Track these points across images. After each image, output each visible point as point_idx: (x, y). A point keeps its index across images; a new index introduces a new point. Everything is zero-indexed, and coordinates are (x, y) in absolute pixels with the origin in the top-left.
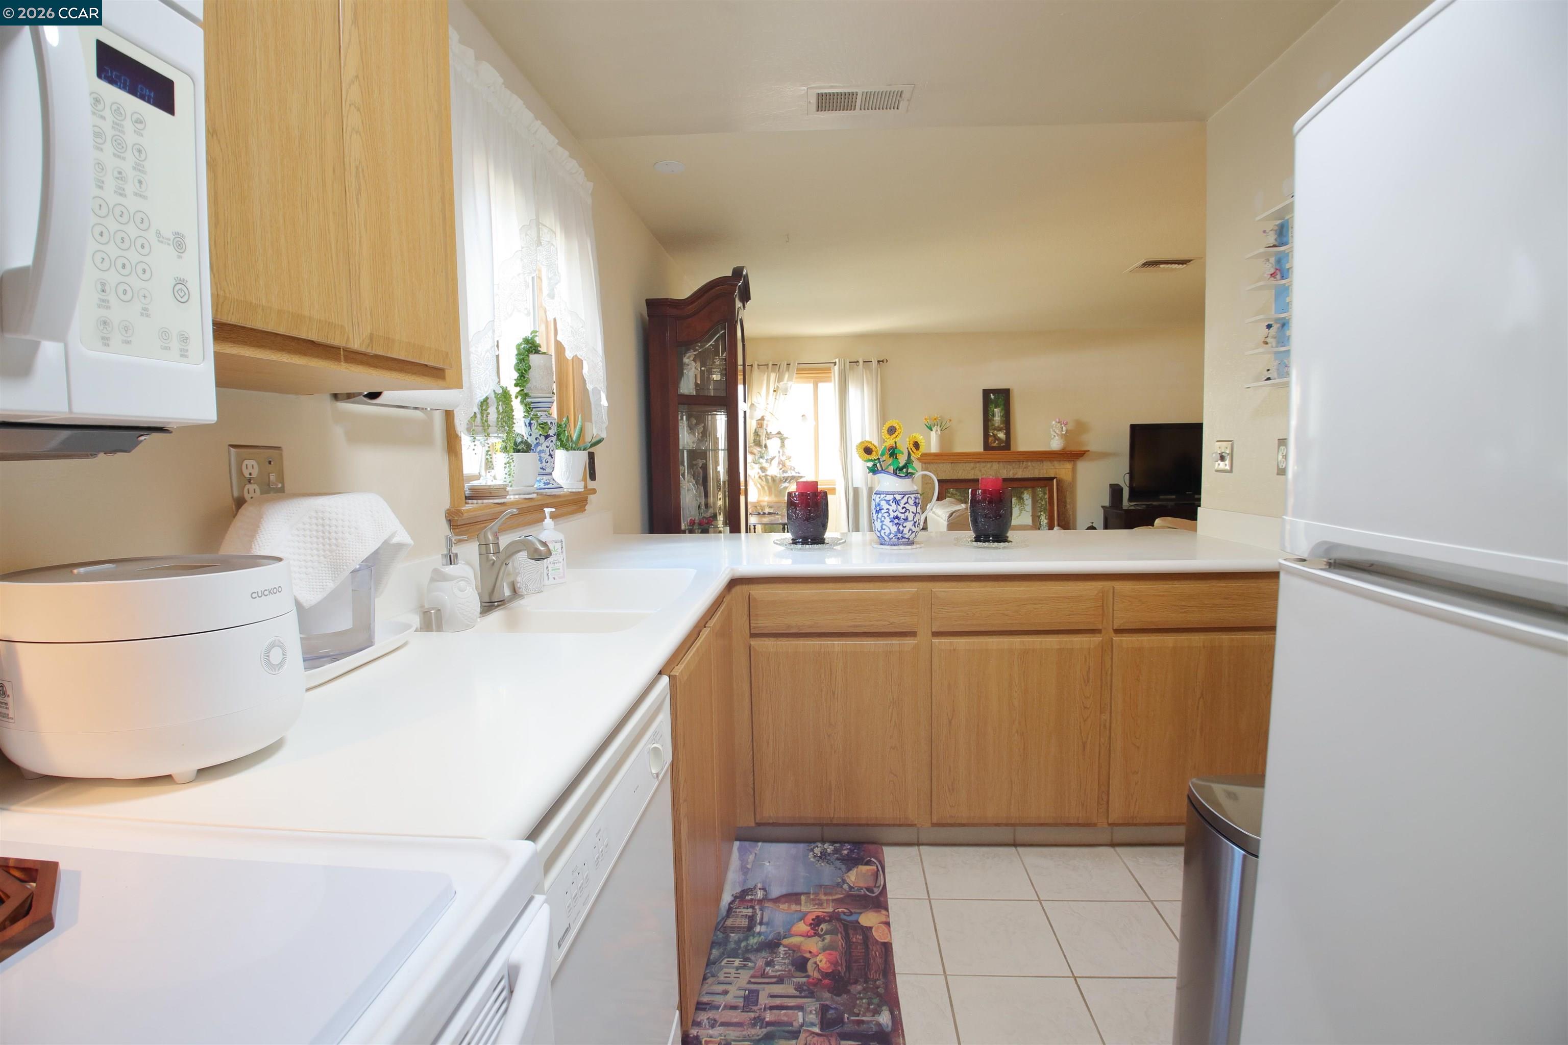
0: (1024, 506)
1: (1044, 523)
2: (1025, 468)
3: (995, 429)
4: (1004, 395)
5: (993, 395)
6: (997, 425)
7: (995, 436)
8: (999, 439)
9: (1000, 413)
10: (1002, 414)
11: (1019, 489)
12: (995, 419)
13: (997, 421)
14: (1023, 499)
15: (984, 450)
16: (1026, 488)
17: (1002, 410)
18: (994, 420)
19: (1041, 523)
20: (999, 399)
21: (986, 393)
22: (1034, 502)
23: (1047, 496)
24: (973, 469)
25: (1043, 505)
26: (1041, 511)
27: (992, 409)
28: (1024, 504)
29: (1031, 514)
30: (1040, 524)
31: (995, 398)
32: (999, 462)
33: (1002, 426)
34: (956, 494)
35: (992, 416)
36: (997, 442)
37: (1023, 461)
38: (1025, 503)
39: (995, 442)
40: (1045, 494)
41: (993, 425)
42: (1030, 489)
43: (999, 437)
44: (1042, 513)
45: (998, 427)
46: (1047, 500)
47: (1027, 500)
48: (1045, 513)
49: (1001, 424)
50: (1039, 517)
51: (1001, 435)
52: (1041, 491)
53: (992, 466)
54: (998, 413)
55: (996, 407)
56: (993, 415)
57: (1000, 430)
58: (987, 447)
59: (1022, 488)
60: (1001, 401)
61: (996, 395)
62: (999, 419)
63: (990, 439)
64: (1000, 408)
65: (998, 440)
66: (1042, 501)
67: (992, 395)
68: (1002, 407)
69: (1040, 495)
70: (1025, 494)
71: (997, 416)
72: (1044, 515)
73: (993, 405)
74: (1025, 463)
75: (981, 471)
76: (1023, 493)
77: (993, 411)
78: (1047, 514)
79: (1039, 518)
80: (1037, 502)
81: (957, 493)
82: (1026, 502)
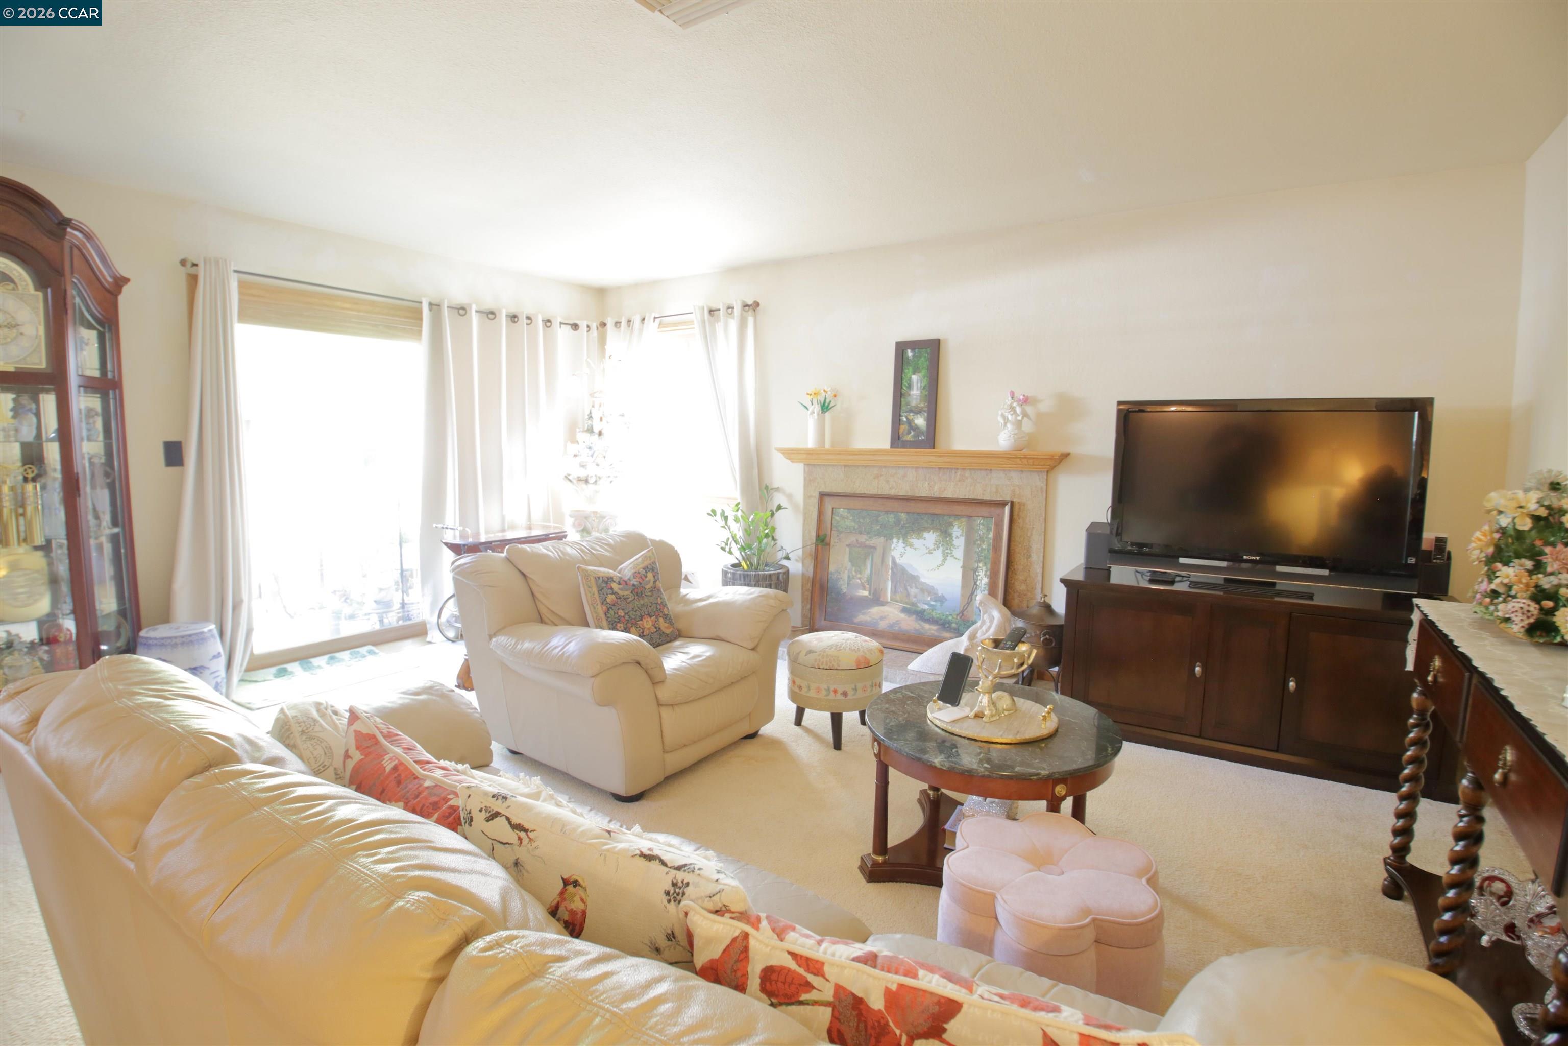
0: (952, 548)
1: (983, 582)
2: (959, 481)
3: (911, 411)
4: (929, 350)
5: (911, 352)
6: (914, 403)
7: (910, 422)
8: (916, 428)
9: (921, 383)
10: (923, 385)
11: (946, 518)
12: (912, 393)
13: (915, 397)
14: (950, 535)
15: (892, 447)
16: (958, 517)
17: (924, 377)
18: (909, 395)
19: (978, 583)
20: (920, 357)
21: (901, 348)
22: (970, 542)
23: (991, 535)
24: (877, 477)
25: (984, 549)
26: (979, 561)
27: (909, 375)
28: (952, 545)
29: (961, 563)
30: (975, 583)
31: (914, 356)
32: (917, 468)
33: (922, 405)
34: (847, 518)
35: (907, 387)
36: (912, 433)
37: (957, 469)
38: (954, 543)
39: (910, 433)
40: (989, 530)
41: (908, 404)
42: (964, 520)
43: (916, 425)
44: (981, 565)
45: (917, 407)
46: (991, 541)
47: (957, 537)
48: (985, 564)
49: (921, 401)
50: (975, 570)
51: (920, 421)
52: (983, 524)
53: (904, 476)
54: (917, 382)
55: (914, 373)
56: (910, 387)
57: (918, 412)
58: (897, 440)
59: (950, 516)
60: (923, 362)
61: (917, 350)
62: (919, 392)
63: (903, 428)
64: (920, 374)
65: (914, 430)
66: (983, 542)
67: (909, 351)
68: (924, 372)
69: (981, 532)
70: (955, 528)
71: (915, 388)
72: (984, 569)
73: (911, 369)
74: (959, 472)
75: (888, 482)
76: (951, 524)
77: (911, 378)
78: (989, 566)
79: (975, 572)
80: (975, 544)
81: (849, 515)
82: (956, 542)
